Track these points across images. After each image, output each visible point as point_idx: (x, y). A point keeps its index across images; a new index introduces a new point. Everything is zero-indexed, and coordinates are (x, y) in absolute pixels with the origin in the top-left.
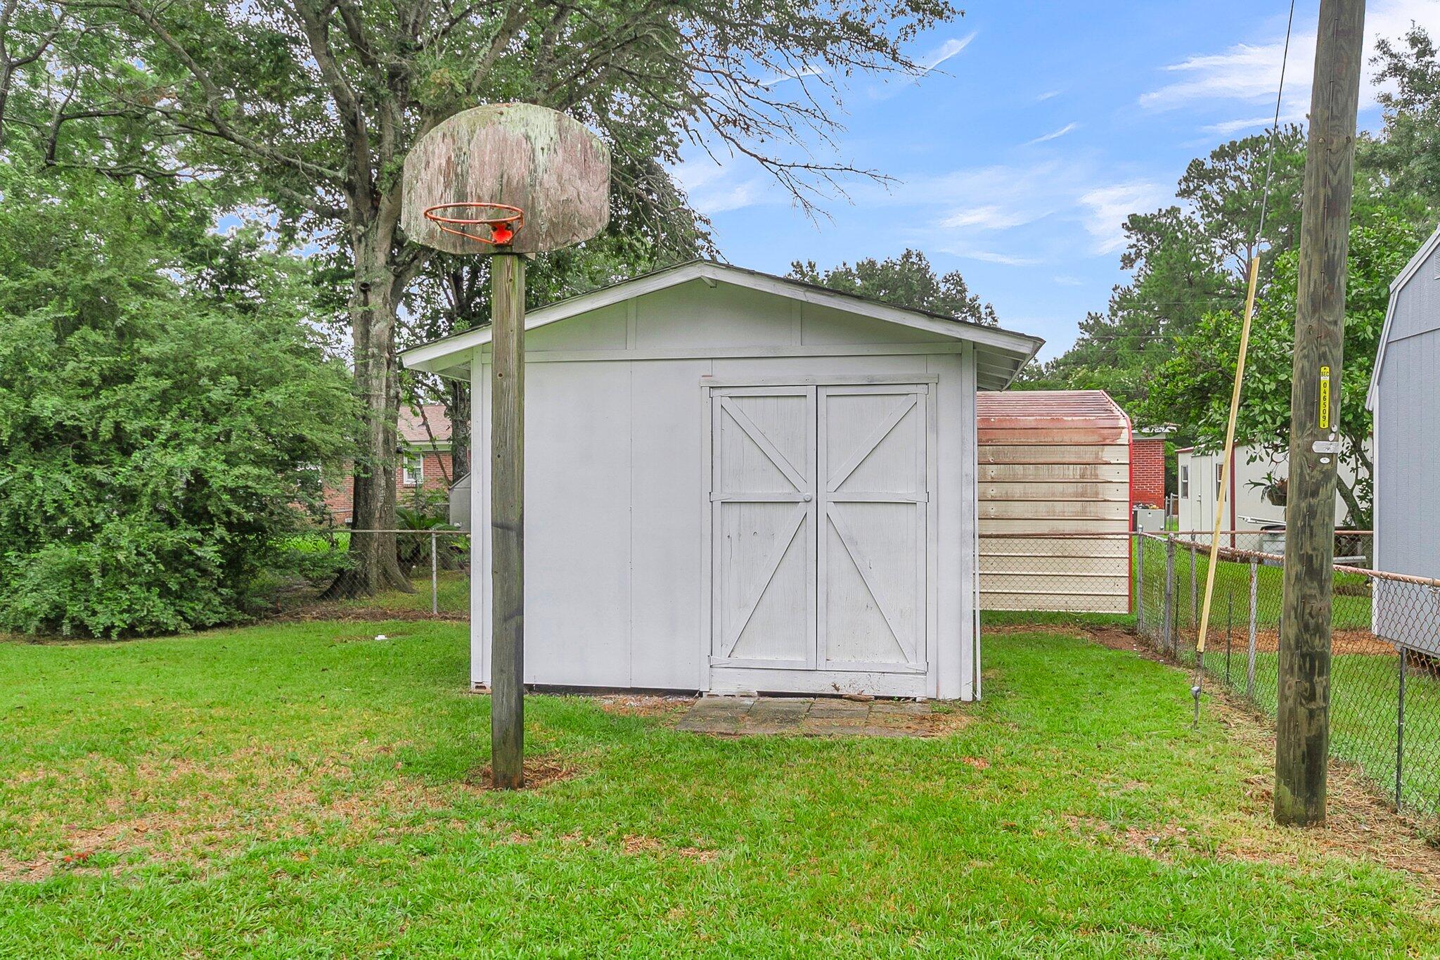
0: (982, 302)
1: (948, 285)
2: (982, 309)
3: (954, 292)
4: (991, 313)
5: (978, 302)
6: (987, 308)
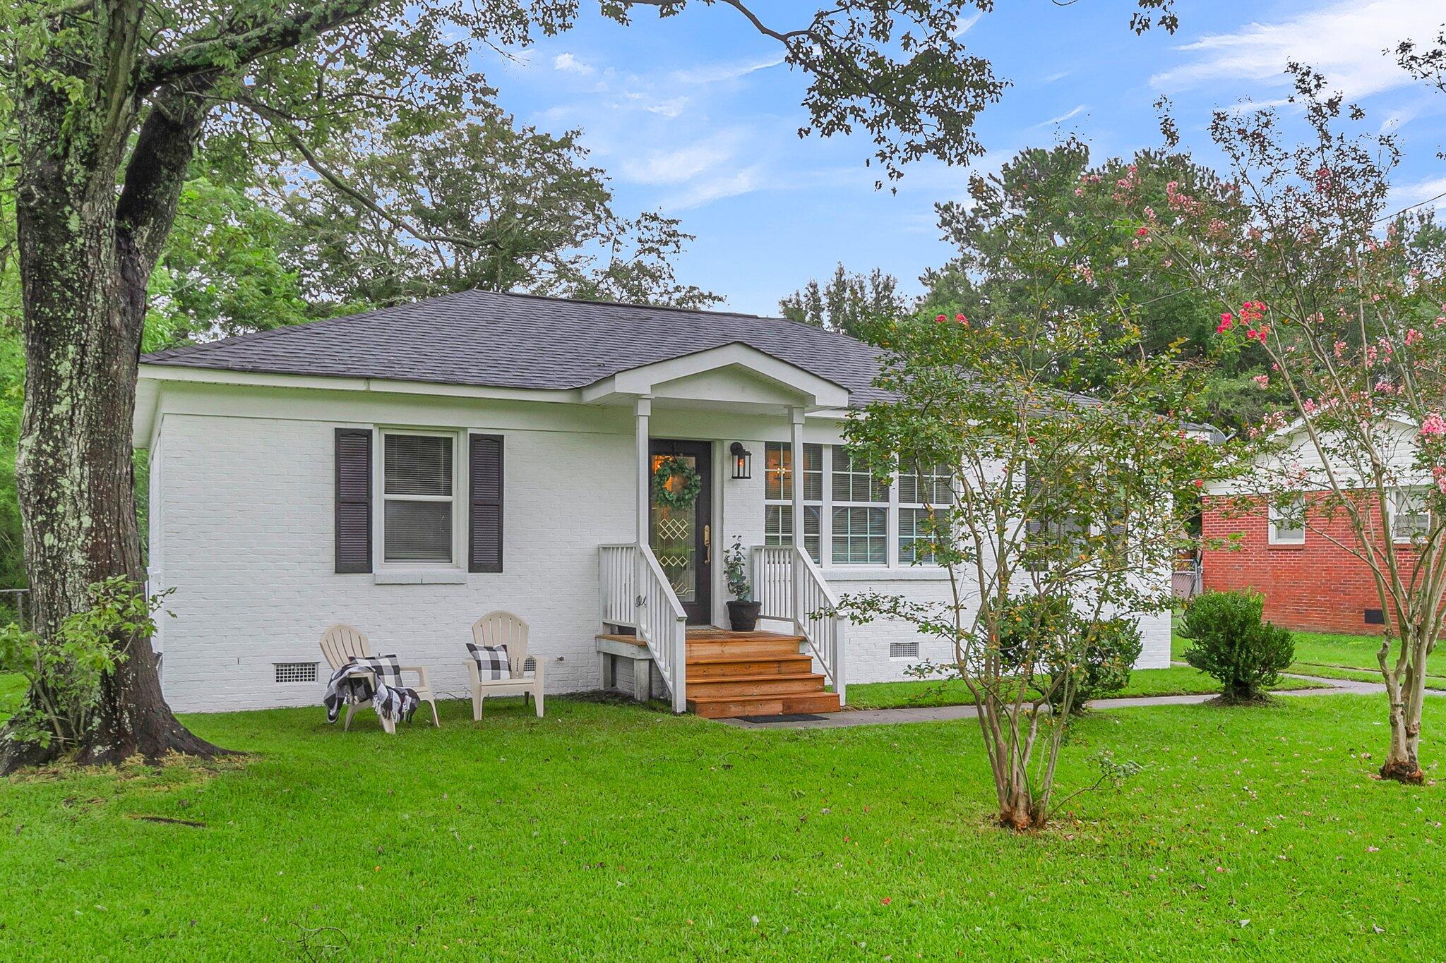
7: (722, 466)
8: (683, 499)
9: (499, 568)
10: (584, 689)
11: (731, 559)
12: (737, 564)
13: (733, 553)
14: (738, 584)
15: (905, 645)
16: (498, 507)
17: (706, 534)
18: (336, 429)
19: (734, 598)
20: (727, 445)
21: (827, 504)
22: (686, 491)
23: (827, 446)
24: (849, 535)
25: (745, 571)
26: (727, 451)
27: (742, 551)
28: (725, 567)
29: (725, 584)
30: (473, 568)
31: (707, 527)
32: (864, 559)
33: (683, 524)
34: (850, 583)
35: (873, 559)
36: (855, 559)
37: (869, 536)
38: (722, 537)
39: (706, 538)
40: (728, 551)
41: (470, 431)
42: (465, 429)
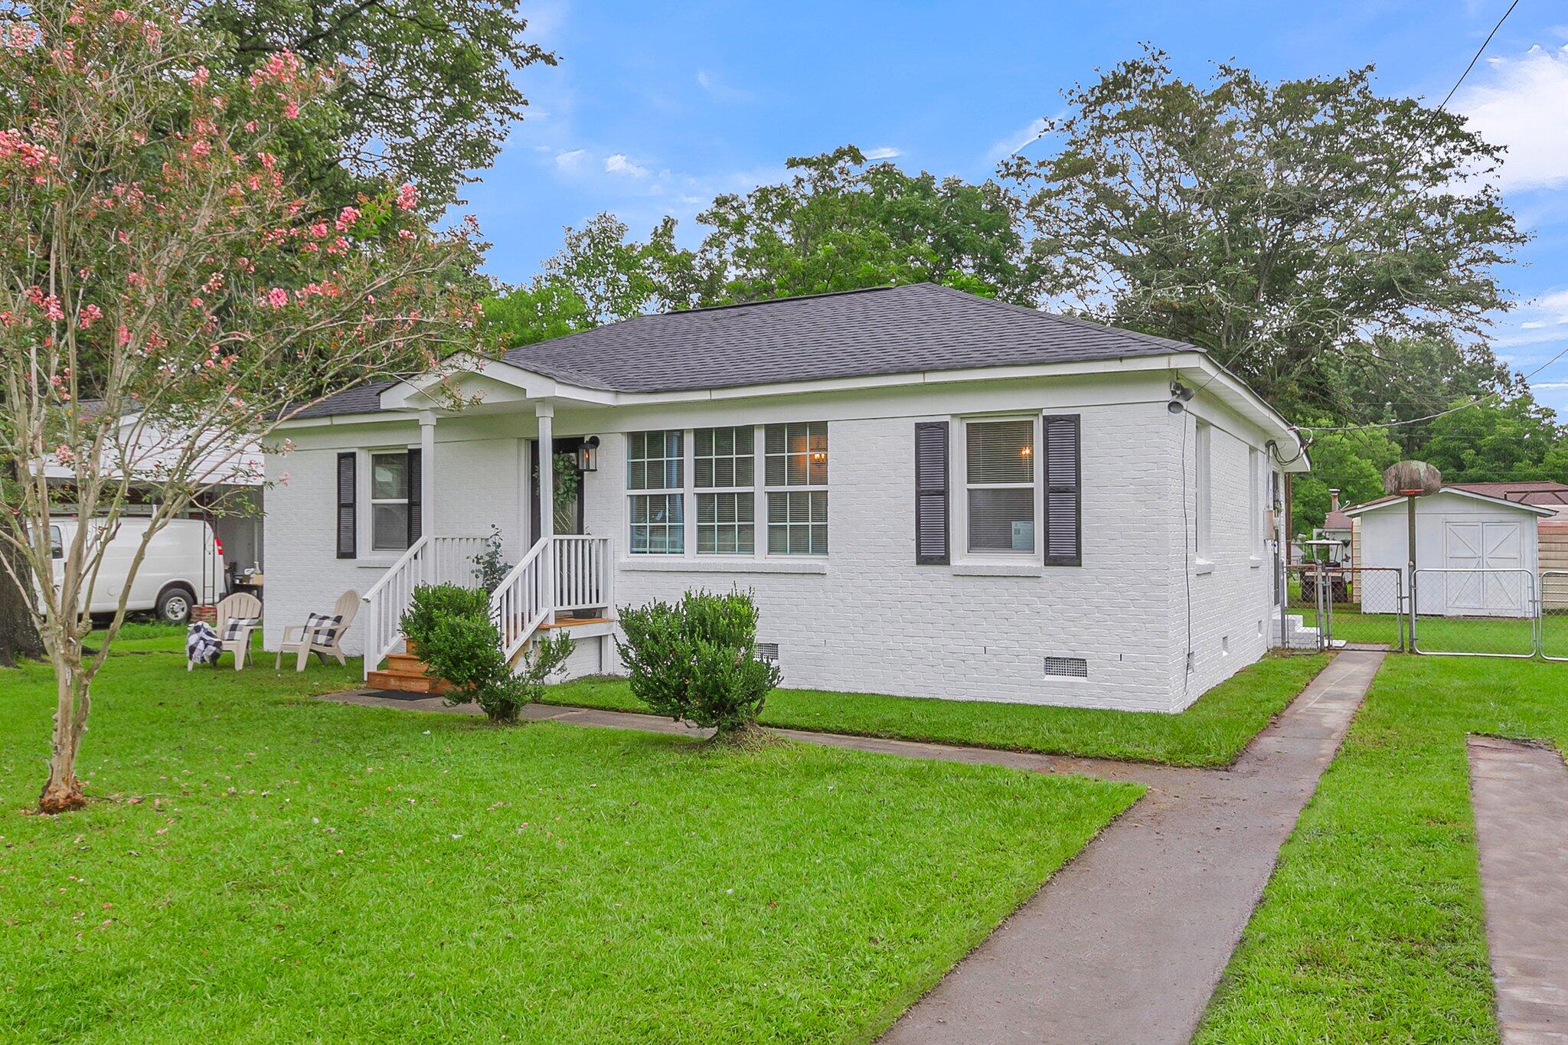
0: (1512, 370)
1: (1474, 354)
2: (1512, 377)
3: (1481, 362)
4: (1522, 380)
5: (1507, 369)
6: (1517, 375)
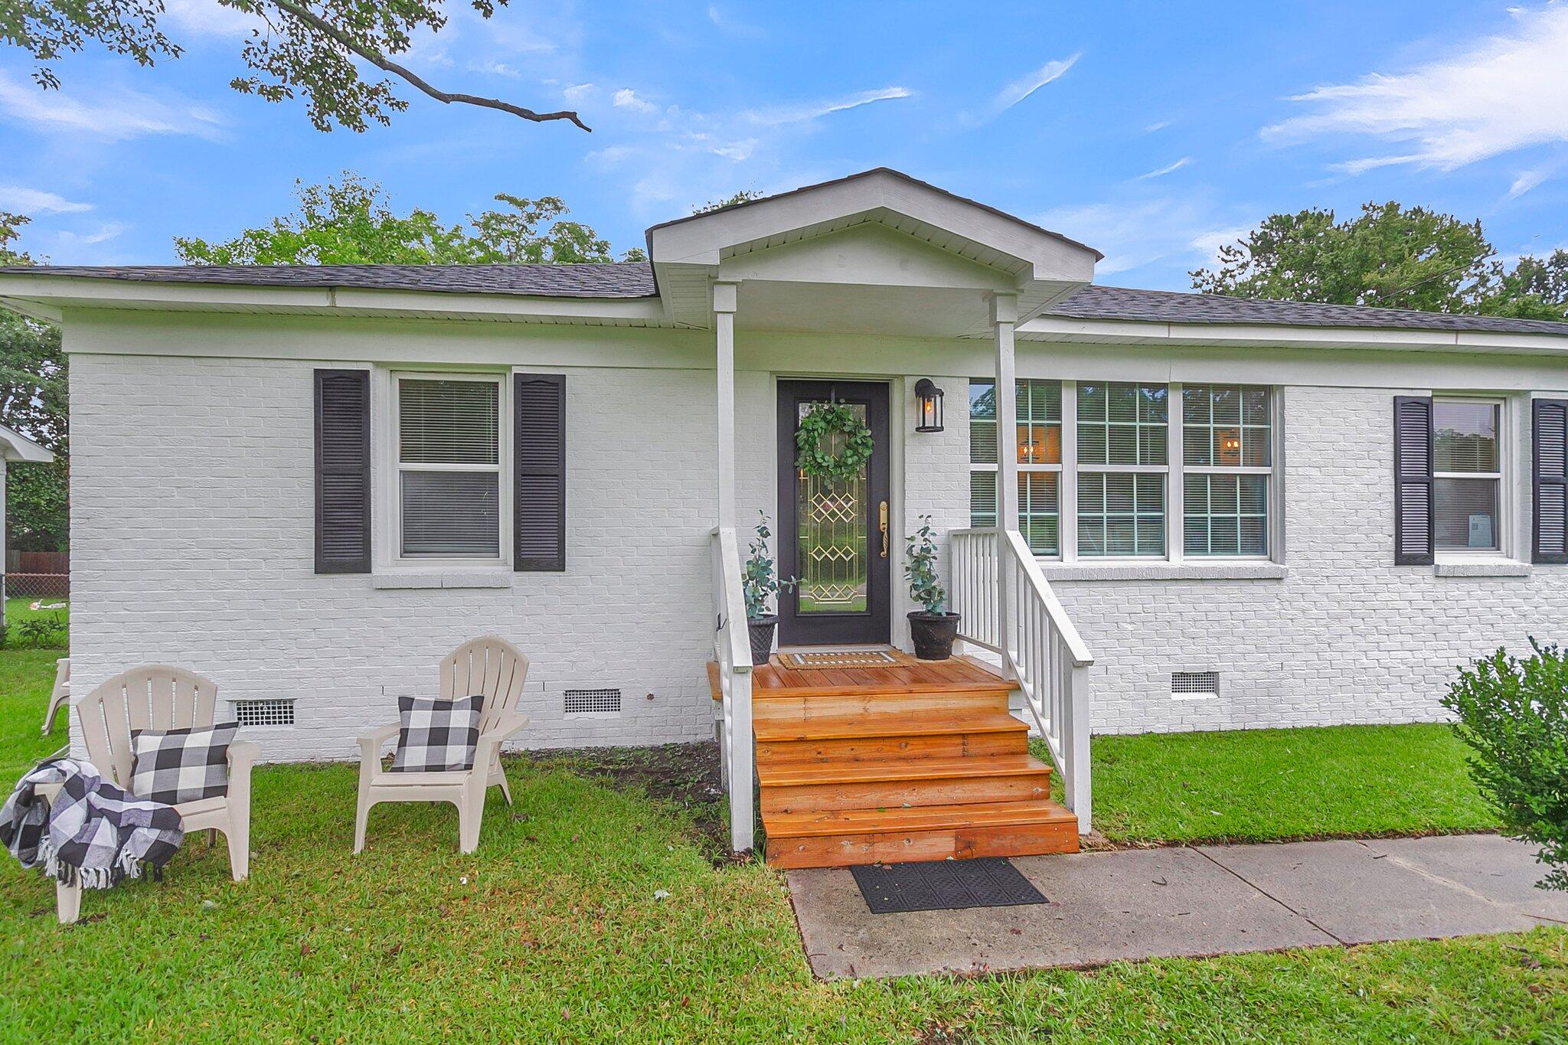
7: (903, 412)
8: (845, 464)
9: (561, 567)
10: (691, 739)
11: (916, 551)
12: (926, 558)
13: (919, 543)
14: (926, 590)
15: (1196, 675)
16: (558, 478)
17: (883, 514)
18: (317, 372)
19: (920, 607)
20: (910, 383)
21: (1069, 469)
22: (849, 452)
23: (1069, 383)
24: (1105, 514)
25: (936, 567)
26: (910, 392)
27: (931, 538)
28: (909, 563)
29: (908, 585)
30: (521, 565)
31: (883, 504)
32: (1129, 550)
33: (847, 500)
34: (1106, 584)
35: (1143, 549)
36: (1113, 550)
37: (1135, 514)
38: (904, 518)
39: (883, 519)
40: (912, 539)
41: (515, 370)
42: (509, 367)
